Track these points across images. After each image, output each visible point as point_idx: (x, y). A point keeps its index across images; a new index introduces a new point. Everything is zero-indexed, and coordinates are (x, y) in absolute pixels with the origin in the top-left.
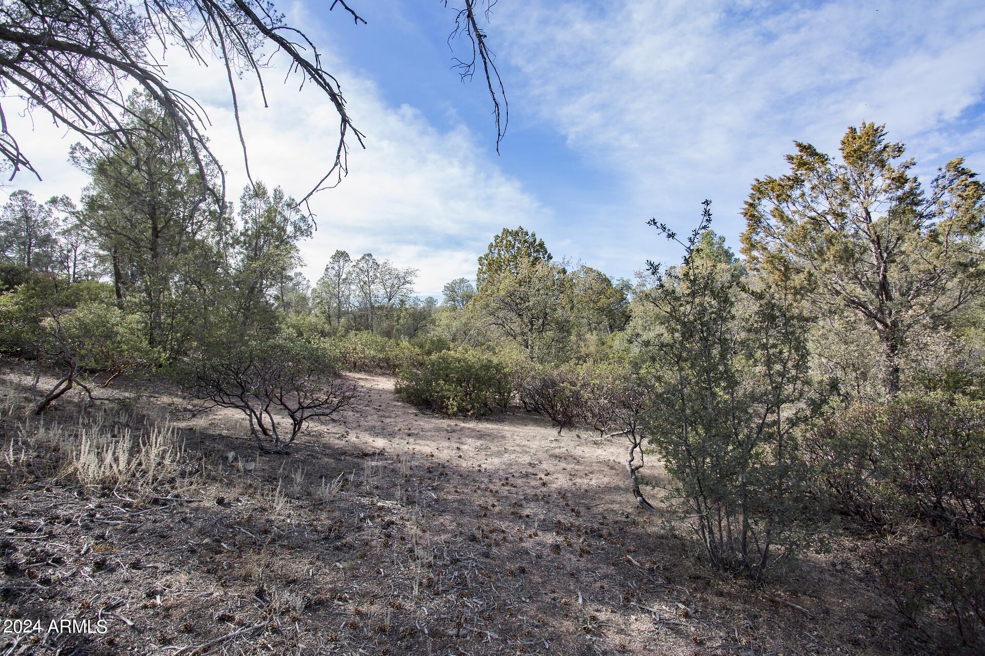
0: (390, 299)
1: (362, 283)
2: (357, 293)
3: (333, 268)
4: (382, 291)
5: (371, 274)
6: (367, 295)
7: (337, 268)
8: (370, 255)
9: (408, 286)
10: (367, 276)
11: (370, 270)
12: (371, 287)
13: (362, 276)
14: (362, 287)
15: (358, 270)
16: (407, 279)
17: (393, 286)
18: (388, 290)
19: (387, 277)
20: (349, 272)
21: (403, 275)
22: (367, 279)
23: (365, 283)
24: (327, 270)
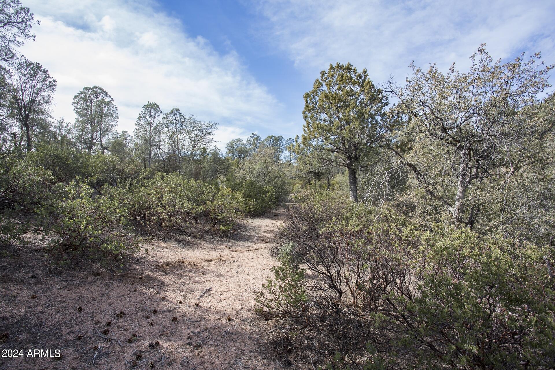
0: (194, 147)
1: (171, 133)
2: (167, 141)
3: (145, 117)
4: (188, 140)
5: (178, 125)
6: (175, 144)
7: (148, 117)
8: (177, 110)
9: (209, 136)
10: (176, 127)
11: (177, 122)
12: (179, 136)
13: (171, 127)
14: (171, 137)
15: (167, 122)
16: (209, 131)
17: (196, 137)
18: (193, 139)
19: (192, 129)
20: (160, 123)
21: (205, 128)
22: (175, 130)
23: (173, 133)
24: (139, 119)
